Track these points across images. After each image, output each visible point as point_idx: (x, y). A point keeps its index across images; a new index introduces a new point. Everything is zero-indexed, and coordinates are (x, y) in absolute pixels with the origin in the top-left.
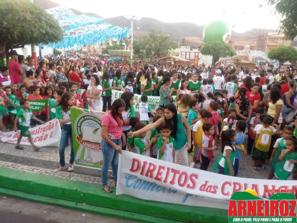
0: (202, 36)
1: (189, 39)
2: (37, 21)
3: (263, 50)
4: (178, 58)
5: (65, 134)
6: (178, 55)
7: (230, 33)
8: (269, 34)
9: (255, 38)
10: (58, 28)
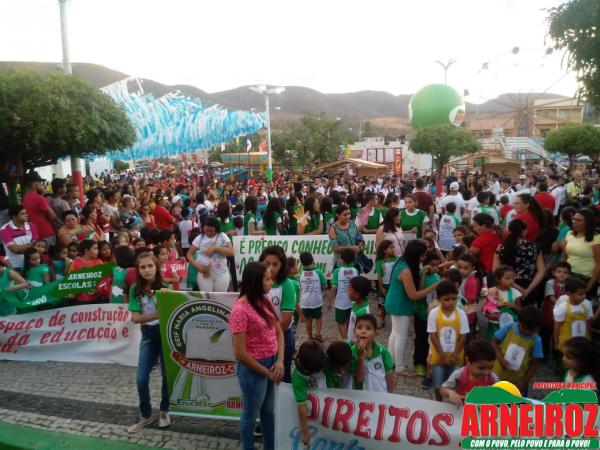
0: (407, 117)
1: (379, 122)
2: (81, 111)
3: (528, 134)
4: (362, 161)
5: (148, 344)
6: (360, 157)
7: (463, 108)
8: (537, 103)
9: (512, 112)
10: (125, 122)
